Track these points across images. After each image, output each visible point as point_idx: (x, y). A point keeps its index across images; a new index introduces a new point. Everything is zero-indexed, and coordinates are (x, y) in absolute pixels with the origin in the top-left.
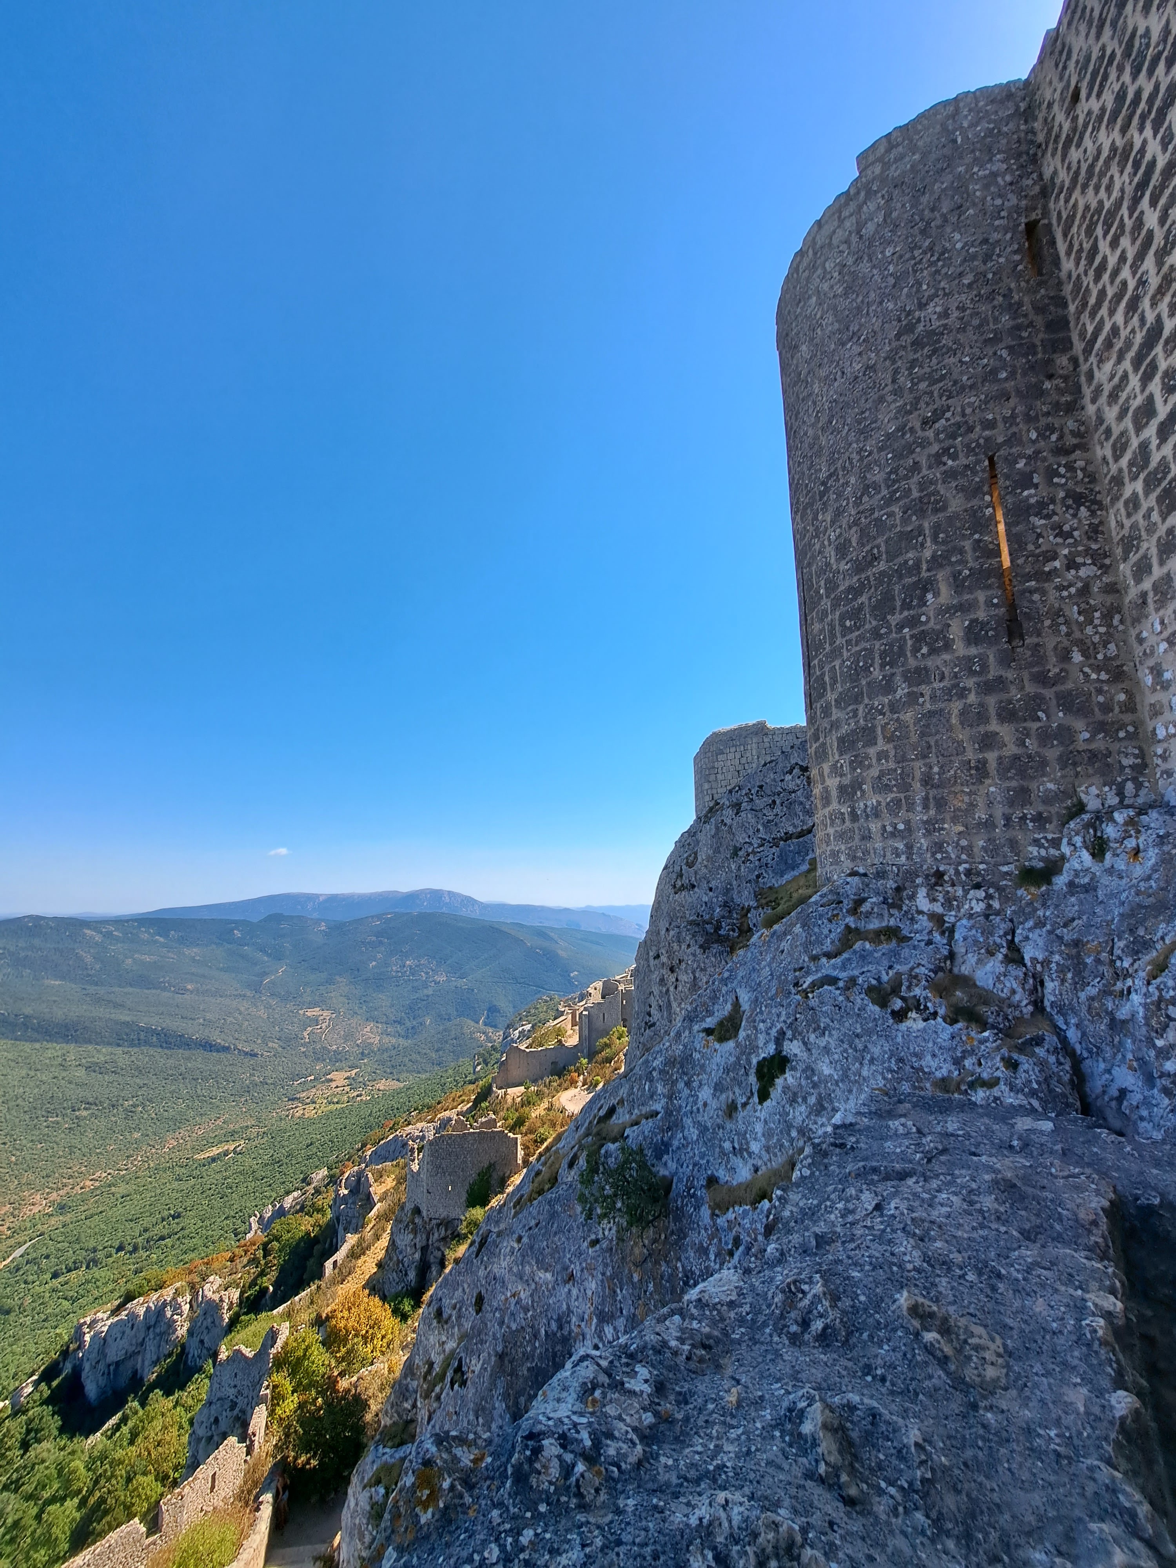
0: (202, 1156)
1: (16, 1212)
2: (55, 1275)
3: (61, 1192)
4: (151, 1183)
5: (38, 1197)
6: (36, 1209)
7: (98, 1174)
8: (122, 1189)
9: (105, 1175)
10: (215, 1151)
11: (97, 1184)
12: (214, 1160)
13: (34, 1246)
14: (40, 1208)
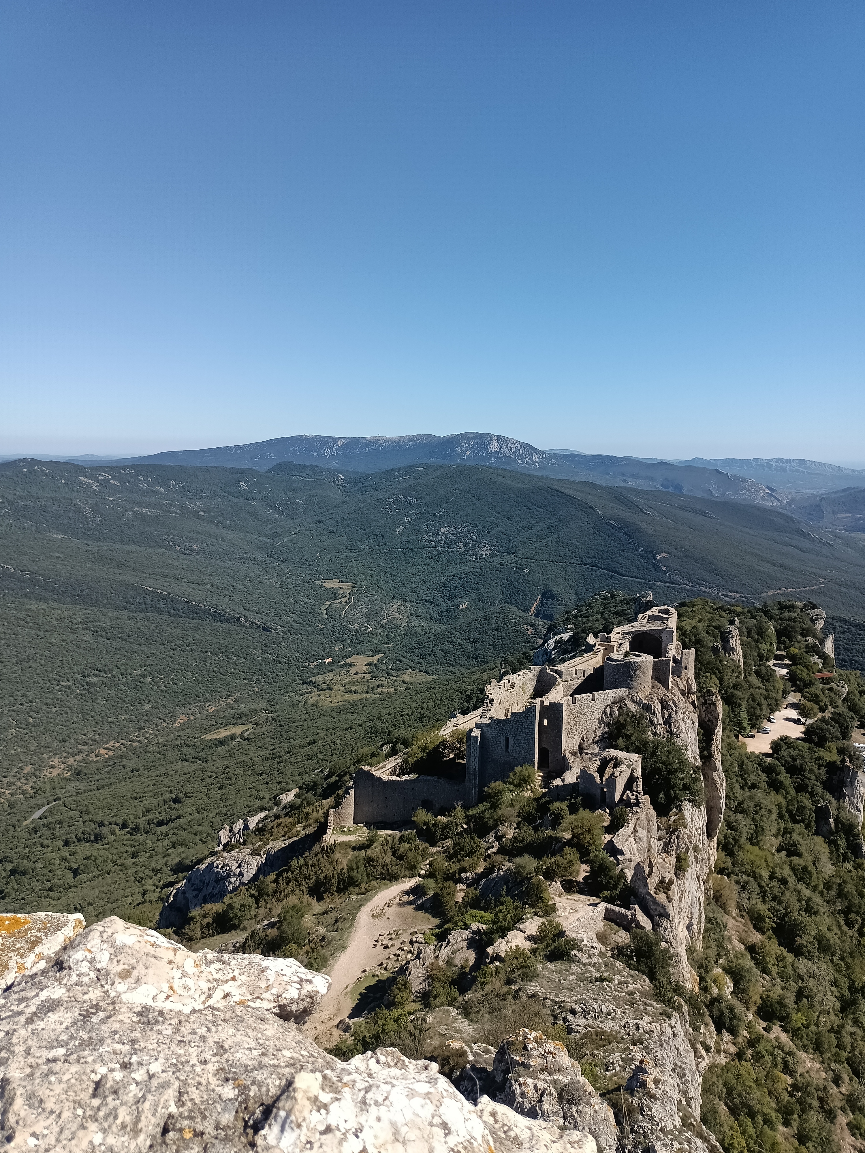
0: (209, 737)
1: (37, 773)
2: (67, 843)
3: (78, 758)
4: (159, 759)
5: (56, 760)
6: (55, 772)
7: (111, 743)
8: (130, 764)
9: (117, 745)
10: (223, 734)
11: (111, 753)
12: (221, 742)
13: (50, 810)
14: (59, 771)
